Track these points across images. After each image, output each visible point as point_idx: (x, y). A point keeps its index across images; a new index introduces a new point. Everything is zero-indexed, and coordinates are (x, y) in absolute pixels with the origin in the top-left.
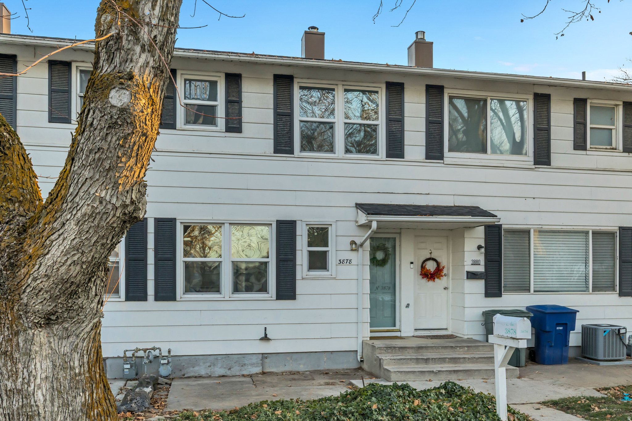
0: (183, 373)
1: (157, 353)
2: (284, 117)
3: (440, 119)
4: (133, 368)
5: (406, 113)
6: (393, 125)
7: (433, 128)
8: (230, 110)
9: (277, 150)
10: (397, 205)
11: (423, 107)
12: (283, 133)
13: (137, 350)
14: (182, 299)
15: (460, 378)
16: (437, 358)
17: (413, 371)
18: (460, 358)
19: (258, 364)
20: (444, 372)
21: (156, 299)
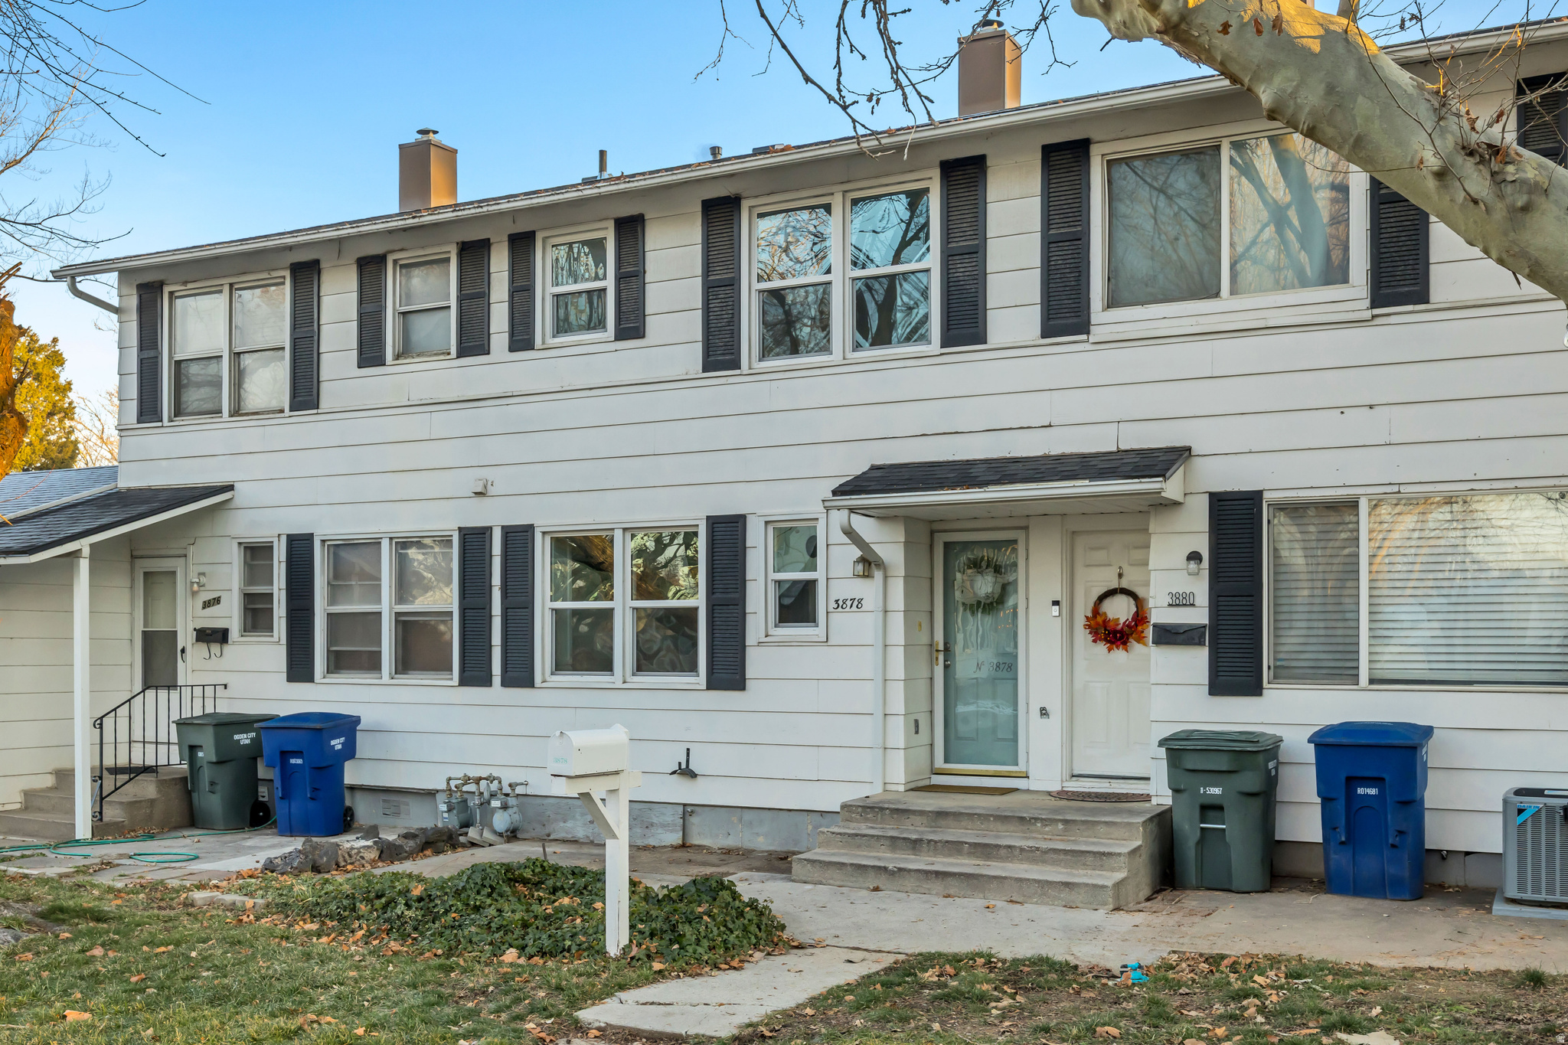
0: (547, 832)
1: (494, 786)
2: (723, 288)
3: (1079, 229)
4: (455, 812)
5: (992, 229)
6: (959, 266)
7: (1060, 253)
8: (623, 295)
9: (709, 365)
10: (968, 461)
11: (1035, 205)
12: (719, 325)
13: (467, 780)
14: (544, 685)
16: (940, 841)
17: (839, 863)
18: (1000, 846)
19: (675, 825)
20: (912, 873)
21: (504, 684)
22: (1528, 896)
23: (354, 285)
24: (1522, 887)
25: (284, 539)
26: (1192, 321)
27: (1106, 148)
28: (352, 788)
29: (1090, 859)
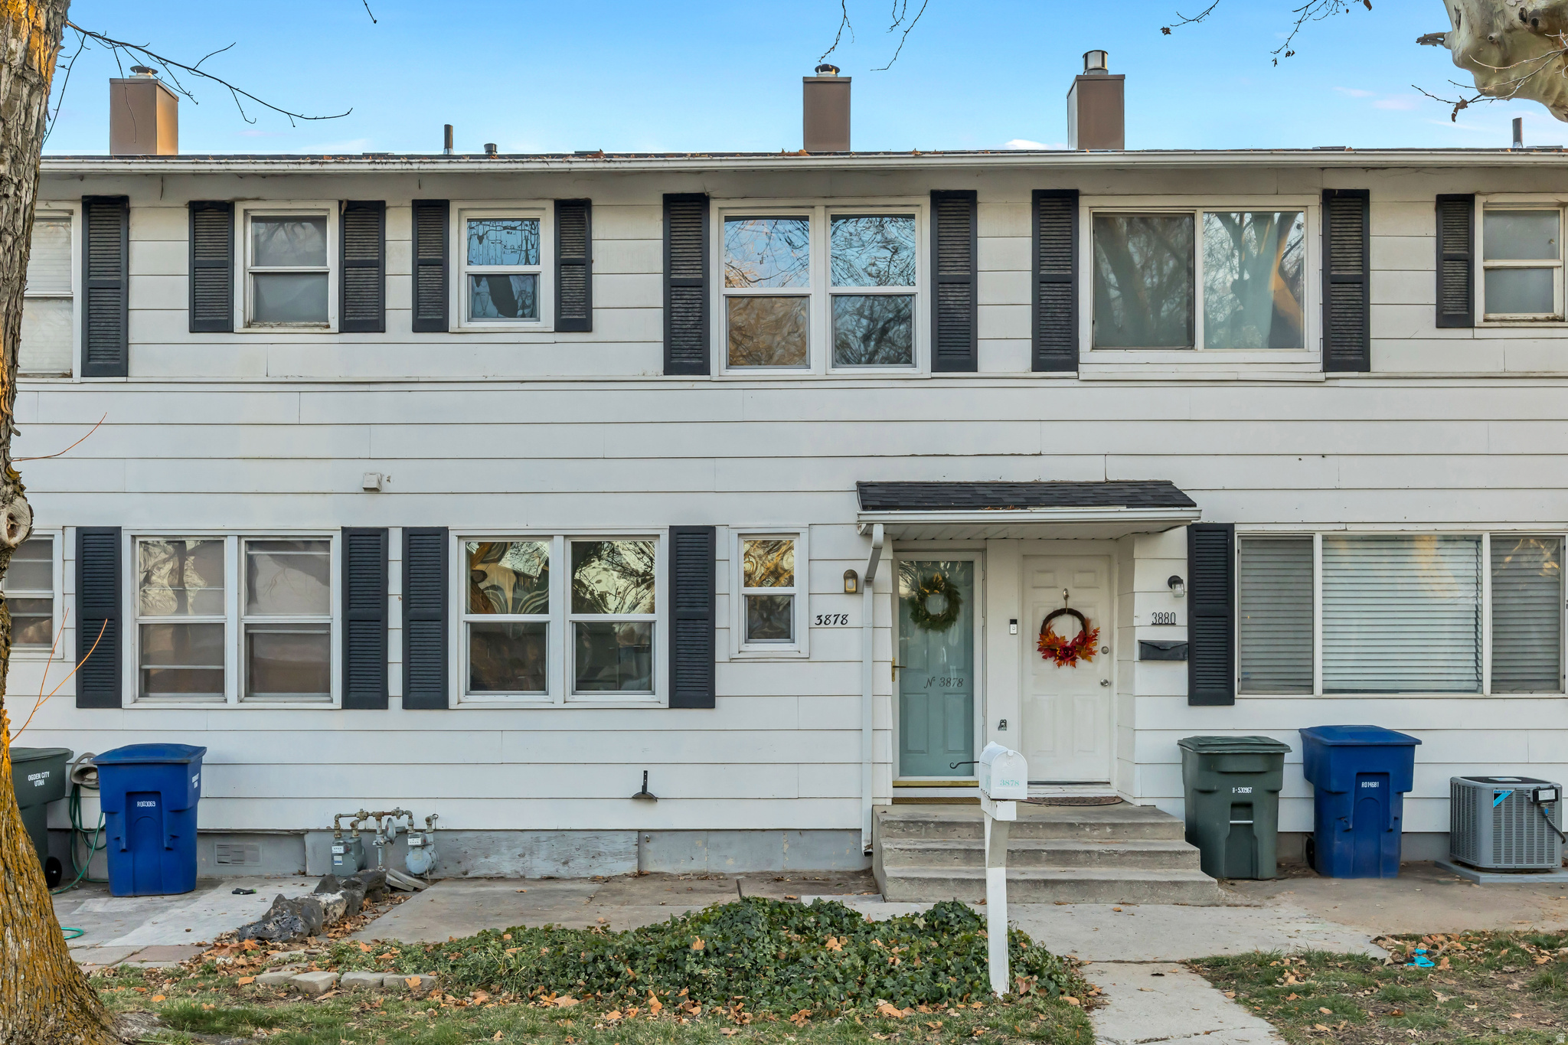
0: (463, 869)
1: (403, 822)
2: (688, 289)
3: (1069, 272)
4: (352, 853)
5: (983, 263)
6: (950, 294)
7: (1051, 293)
8: (565, 283)
9: (672, 367)
10: (959, 483)
11: (1026, 245)
12: (684, 327)
13: (364, 816)
14: (461, 706)
15: (1062, 899)
17: (940, 879)
19: (630, 853)
21: (407, 705)
22: (1503, 865)
23: (183, 232)
24: (1497, 859)
27: (1094, 201)
28: (207, 834)
29: (1166, 858)
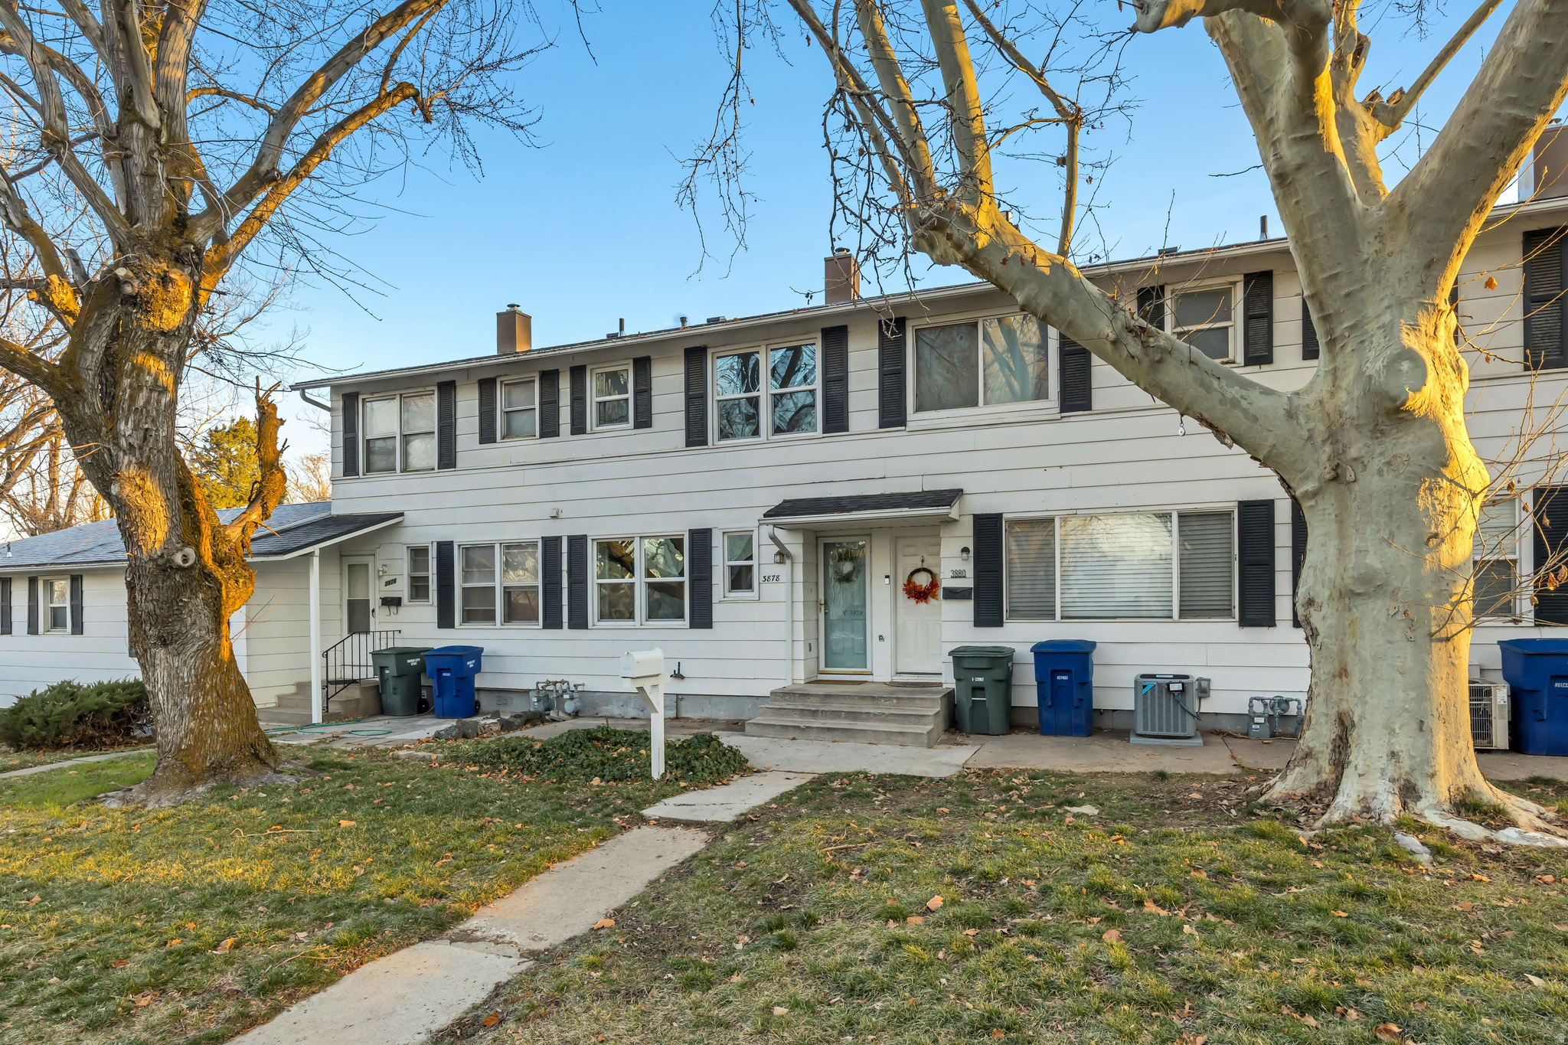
0: (596, 712)
1: (565, 686)
2: (697, 399)
3: (900, 367)
4: (541, 702)
5: (851, 367)
6: (832, 387)
7: (889, 381)
8: (639, 403)
9: (690, 443)
11: (875, 354)
12: (695, 420)
13: (548, 683)
14: (594, 627)
16: (828, 711)
17: (772, 724)
18: (861, 713)
19: (672, 706)
21: (570, 627)
22: (1149, 732)
23: (476, 395)
24: (1145, 728)
25: (435, 544)
26: (964, 419)
27: (916, 322)
28: (479, 690)
29: (913, 718)
